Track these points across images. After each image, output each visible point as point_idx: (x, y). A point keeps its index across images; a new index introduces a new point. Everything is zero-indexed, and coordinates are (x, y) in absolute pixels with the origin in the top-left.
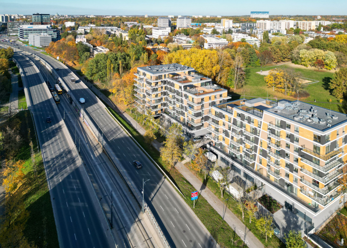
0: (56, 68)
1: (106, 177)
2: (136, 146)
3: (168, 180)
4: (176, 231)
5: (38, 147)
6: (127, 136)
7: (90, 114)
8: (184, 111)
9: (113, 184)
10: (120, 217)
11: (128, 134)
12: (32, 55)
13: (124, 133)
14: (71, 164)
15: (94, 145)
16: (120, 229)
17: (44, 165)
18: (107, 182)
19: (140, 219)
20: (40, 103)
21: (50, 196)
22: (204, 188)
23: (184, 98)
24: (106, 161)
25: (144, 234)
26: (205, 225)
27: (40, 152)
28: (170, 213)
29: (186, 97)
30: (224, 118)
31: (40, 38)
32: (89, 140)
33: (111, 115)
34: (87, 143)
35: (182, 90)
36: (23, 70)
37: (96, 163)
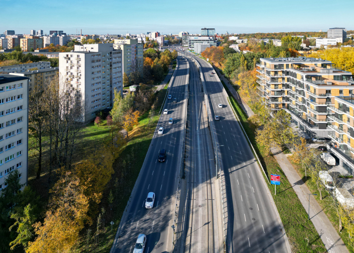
0: (203, 66)
1: (201, 145)
2: (240, 129)
3: (258, 163)
4: (242, 205)
5: (160, 112)
6: (236, 120)
7: (211, 99)
8: (306, 106)
9: (204, 151)
10: (195, 174)
11: (237, 118)
12: (191, 58)
13: (234, 117)
14: (176, 128)
15: (204, 121)
16: (190, 183)
17: (158, 123)
18: (199, 148)
19: (212, 182)
20: (177, 86)
21: (150, 143)
22: (301, 184)
23: (305, 90)
24: (207, 134)
25: (209, 194)
26: (280, 214)
27: (160, 115)
28: (245, 188)
29: (308, 88)
30: (348, 111)
31: (201, 46)
32: (202, 117)
33: (229, 103)
34: (198, 119)
35: (303, 81)
36: (179, 66)
37: (198, 134)
